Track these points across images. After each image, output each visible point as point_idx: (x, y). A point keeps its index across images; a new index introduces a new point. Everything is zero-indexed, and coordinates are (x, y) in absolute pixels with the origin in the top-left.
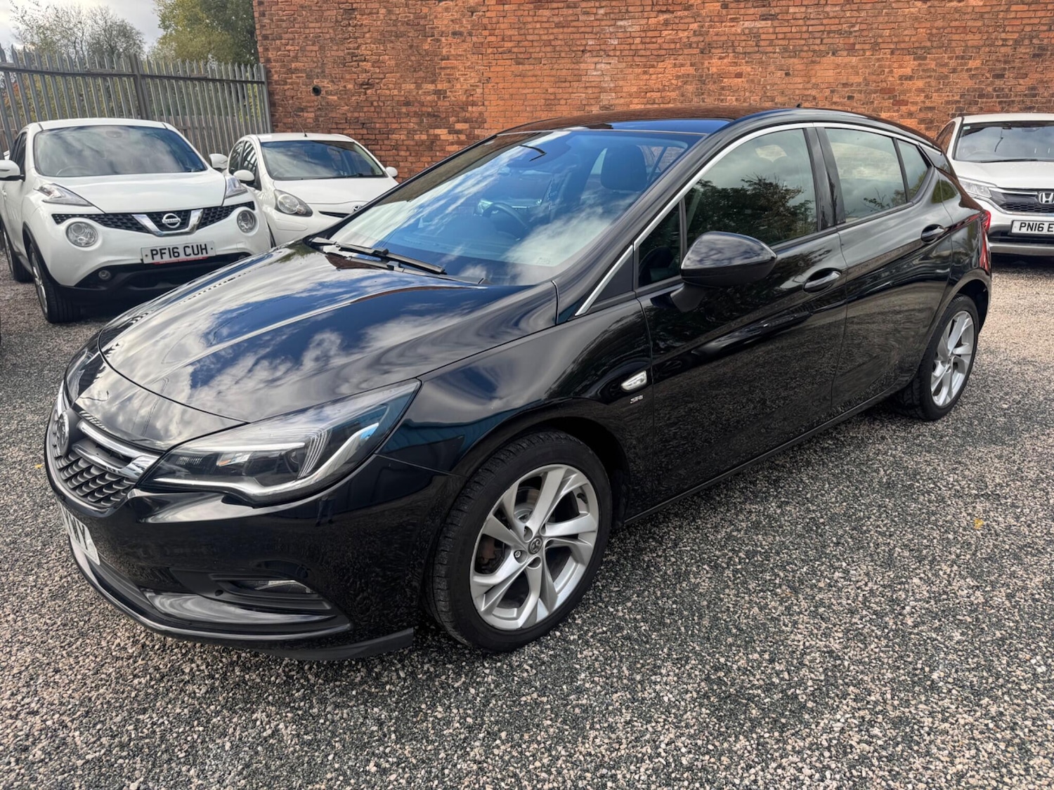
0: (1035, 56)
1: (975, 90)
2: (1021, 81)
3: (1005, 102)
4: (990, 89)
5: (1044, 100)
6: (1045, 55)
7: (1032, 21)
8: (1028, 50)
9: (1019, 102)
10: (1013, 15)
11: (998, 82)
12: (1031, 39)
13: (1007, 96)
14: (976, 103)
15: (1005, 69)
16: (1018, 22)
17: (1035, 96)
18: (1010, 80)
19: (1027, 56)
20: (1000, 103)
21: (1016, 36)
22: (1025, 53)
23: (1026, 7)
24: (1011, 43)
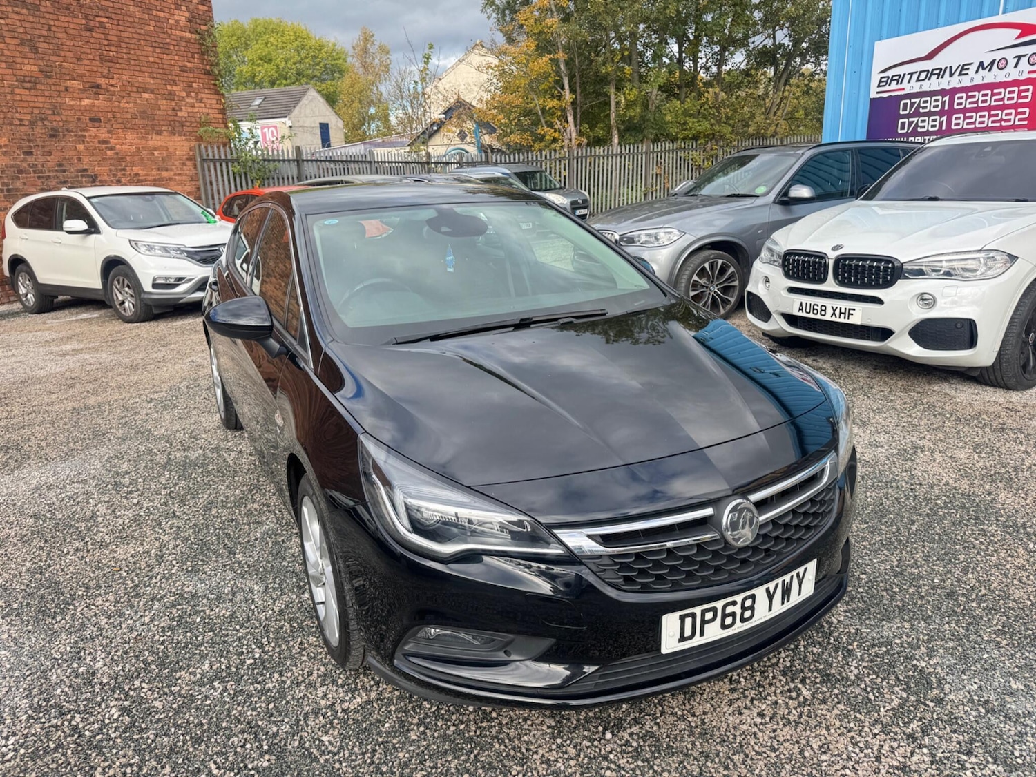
0: (51, 136)
1: (12, 166)
2: (49, 158)
3: (43, 177)
4: (25, 165)
5: (73, 175)
6: (59, 135)
7: (37, 105)
8: (43, 131)
9: (54, 177)
10: (18, 98)
11: (29, 158)
12: (42, 120)
13: (41, 172)
14: (18, 178)
15: (30, 147)
16: (25, 105)
17: (64, 171)
18: (38, 158)
19: (44, 136)
20: (39, 177)
21: (29, 117)
22: (42, 133)
23: (27, 92)
24: (27, 123)
